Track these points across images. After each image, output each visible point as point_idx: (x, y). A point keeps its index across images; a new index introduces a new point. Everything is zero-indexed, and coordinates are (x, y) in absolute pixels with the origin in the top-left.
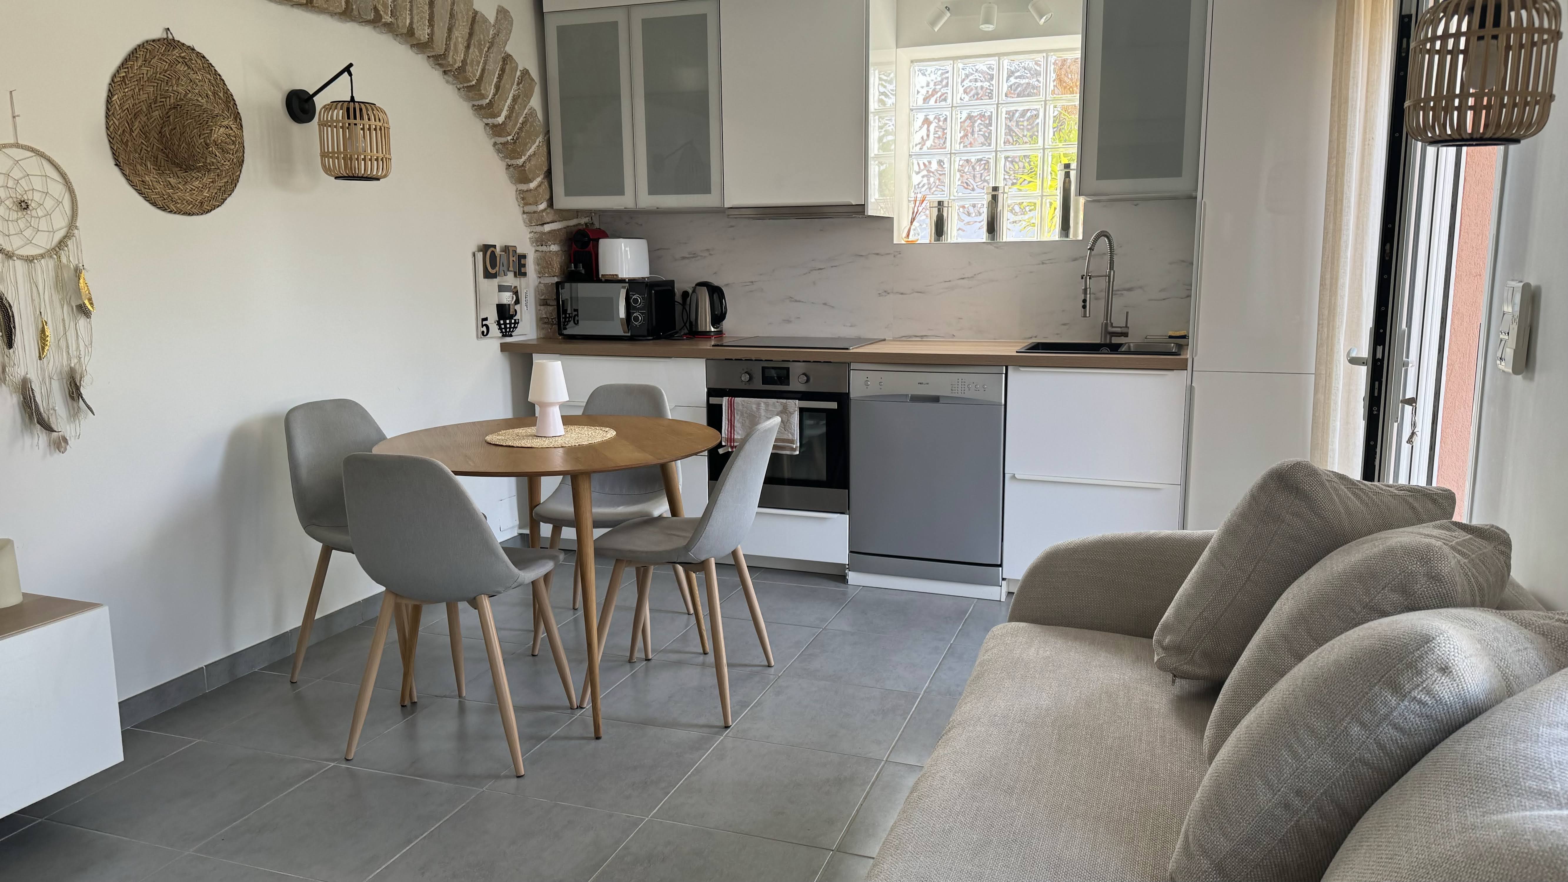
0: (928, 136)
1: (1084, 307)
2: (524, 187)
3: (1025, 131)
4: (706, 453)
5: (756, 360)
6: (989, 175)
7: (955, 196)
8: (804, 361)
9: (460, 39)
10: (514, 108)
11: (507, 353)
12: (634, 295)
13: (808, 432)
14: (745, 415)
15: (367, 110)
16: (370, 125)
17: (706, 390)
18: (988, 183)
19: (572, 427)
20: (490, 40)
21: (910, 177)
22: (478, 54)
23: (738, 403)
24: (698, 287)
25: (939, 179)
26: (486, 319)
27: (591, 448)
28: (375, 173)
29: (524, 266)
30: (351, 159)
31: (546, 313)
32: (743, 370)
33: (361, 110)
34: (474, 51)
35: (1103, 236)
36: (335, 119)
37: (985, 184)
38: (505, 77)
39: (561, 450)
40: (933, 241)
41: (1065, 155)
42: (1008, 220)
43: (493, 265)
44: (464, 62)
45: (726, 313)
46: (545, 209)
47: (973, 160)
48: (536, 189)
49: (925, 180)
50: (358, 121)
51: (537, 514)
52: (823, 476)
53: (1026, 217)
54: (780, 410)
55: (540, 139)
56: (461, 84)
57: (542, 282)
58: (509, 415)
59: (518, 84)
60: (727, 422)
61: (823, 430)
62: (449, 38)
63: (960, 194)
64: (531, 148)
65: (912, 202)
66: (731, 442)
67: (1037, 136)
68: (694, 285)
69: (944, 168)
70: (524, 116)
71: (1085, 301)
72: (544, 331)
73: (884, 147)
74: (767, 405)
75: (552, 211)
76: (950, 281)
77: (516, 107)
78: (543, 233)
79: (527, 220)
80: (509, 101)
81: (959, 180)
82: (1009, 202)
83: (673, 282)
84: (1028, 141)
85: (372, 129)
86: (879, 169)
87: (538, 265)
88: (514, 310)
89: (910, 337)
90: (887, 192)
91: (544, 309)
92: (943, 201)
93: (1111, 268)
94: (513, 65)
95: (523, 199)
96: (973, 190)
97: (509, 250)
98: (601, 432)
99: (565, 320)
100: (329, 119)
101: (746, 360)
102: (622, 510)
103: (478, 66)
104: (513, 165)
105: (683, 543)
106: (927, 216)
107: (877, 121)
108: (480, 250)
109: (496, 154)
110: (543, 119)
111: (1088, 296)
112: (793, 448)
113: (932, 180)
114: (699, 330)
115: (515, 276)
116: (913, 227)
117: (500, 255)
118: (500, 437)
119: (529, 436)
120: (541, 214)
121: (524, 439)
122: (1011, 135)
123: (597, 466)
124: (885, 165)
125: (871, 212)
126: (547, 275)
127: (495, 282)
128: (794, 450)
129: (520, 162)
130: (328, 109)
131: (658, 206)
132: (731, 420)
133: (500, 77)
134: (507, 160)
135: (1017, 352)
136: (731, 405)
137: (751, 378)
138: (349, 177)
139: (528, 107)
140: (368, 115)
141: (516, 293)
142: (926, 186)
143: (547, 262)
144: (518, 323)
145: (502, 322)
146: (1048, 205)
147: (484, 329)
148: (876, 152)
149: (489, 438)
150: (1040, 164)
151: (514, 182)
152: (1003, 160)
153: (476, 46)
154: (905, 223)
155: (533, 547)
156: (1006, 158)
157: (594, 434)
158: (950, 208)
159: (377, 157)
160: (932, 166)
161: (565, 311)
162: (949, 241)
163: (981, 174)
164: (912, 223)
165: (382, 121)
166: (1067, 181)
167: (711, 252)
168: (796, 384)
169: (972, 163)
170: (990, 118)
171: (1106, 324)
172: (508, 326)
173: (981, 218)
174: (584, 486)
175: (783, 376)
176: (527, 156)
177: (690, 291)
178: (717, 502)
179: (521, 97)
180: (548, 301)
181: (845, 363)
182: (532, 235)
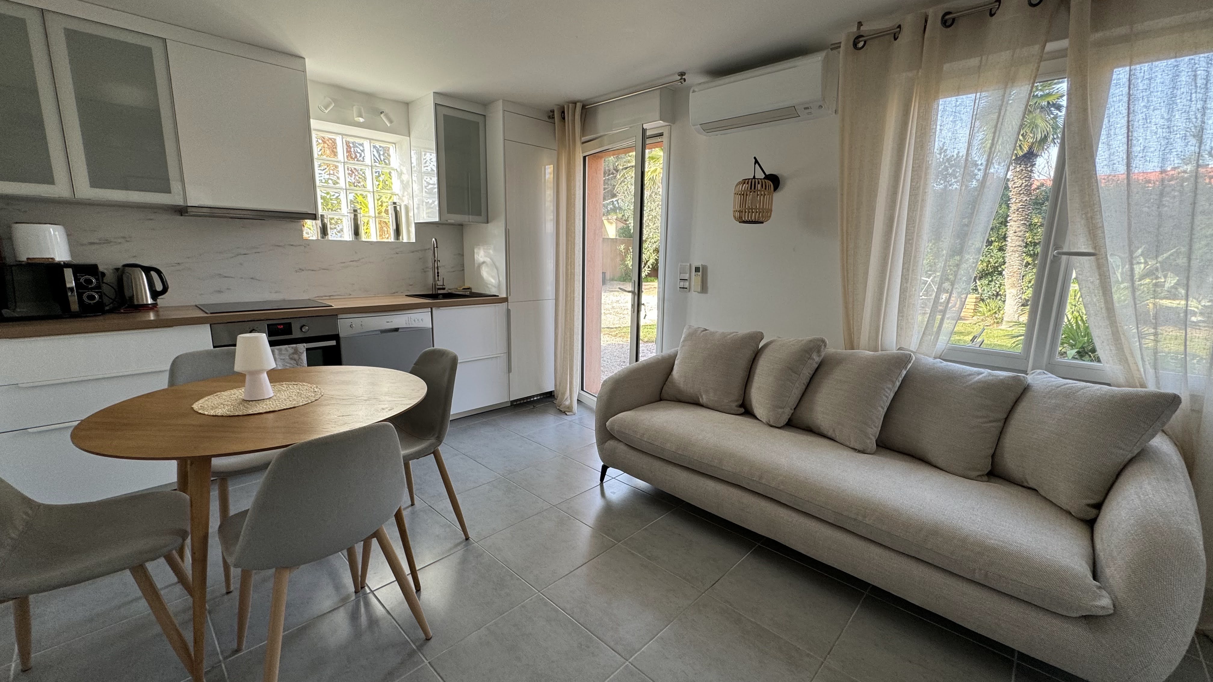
12: (83, 276)
24: (127, 268)
54: (291, 351)
68: (119, 267)
74: (280, 350)
76: (344, 263)
114: (136, 305)
131: (101, 198)
150: (370, 199)
162: (330, 239)
168: (296, 334)
171: (435, 284)
175: (287, 329)
177: (119, 271)
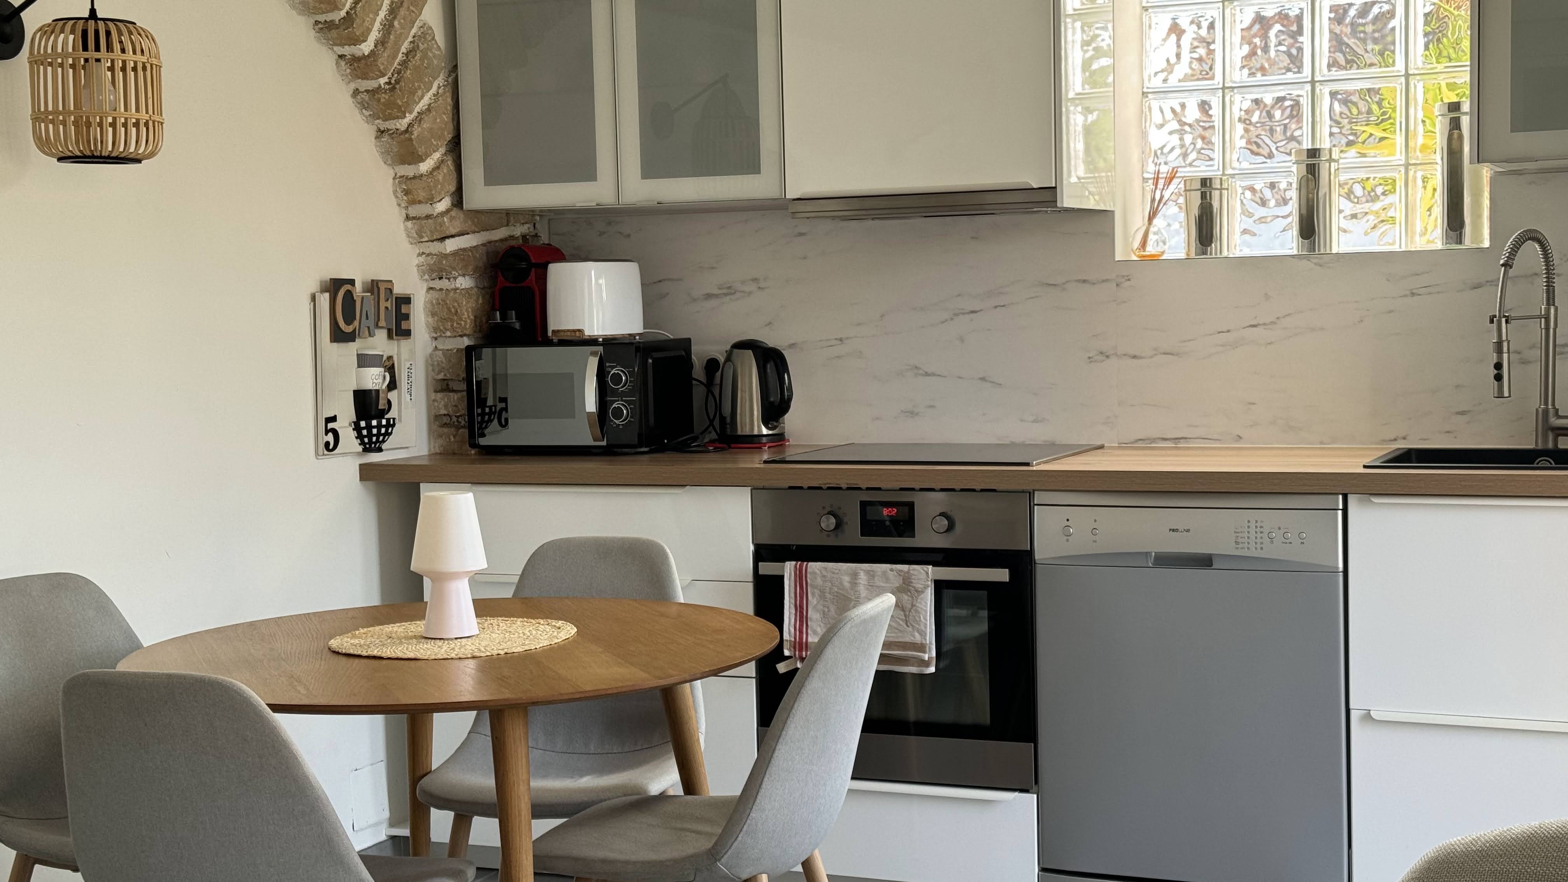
0: (1178, 56)
1: (1498, 378)
2: (408, 170)
3: (1369, 42)
4: (750, 669)
5: (848, 489)
6: (1301, 128)
7: (1234, 169)
8: (942, 490)
10: (391, 25)
11: (370, 484)
12: (613, 368)
13: (953, 631)
14: (828, 596)
15: (120, 33)
16: (124, 62)
17: (752, 548)
18: (1299, 143)
19: (494, 621)
21: (1144, 135)
23: (814, 573)
24: (736, 351)
25: (1203, 138)
26: (333, 419)
27: (528, 659)
28: (132, 149)
29: (407, 317)
30: (89, 125)
31: (446, 406)
32: (824, 508)
33: (108, 33)
35: (1530, 239)
36: (60, 50)
37: (1293, 144)
39: (472, 664)
40: (1193, 255)
41: (1451, 87)
42: (1340, 212)
43: (349, 317)
45: (790, 399)
46: (448, 211)
47: (1268, 99)
48: (431, 173)
49: (1175, 140)
50: (103, 53)
51: (424, 792)
52: (984, 717)
53: (1377, 206)
54: (897, 585)
55: (440, 80)
57: (440, 347)
58: (374, 600)
60: (793, 612)
61: (981, 627)
63: (1245, 165)
64: (422, 97)
65: (1151, 182)
66: (801, 650)
67: (1393, 52)
68: (728, 347)
69: (1211, 116)
70: (410, 39)
71: (1498, 366)
72: (440, 441)
73: (1092, 77)
74: (871, 575)
75: (461, 215)
76: (1228, 331)
77: (396, 23)
78: (443, 256)
79: (413, 231)
80: (382, 14)
81: (1242, 137)
82: (1343, 177)
83: (689, 340)
84: (1376, 61)
85: (129, 69)
86: (1086, 120)
87: (433, 314)
88: (386, 402)
89: (1154, 440)
90: (1101, 164)
91: (442, 399)
92: (1211, 179)
93: (1550, 300)
95: (407, 192)
96: (1270, 156)
97: (378, 288)
98: (548, 628)
99: (483, 418)
100: (49, 51)
101: (829, 488)
102: (588, 782)
104: (388, 130)
105: (706, 844)
106: (1180, 208)
107: (1079, 31)
108: (323, 291)
109: (357, 111)
110: (446, 42)
111: (1505, 356)
112: (923, 661)
113: (1188, 139)
114: (739, 433)
115: (390, 336)
116: (1153, 229)
117: (363, 298)
118: (356, 641)
119: (411, 638)
120: (439, 220)
121: (401, 643)
122: (1341, 51)
123: (539, 692)
124: (1095, 114)
125: (1068, 200)
126: (448, 334)
127: (352, 349)
128: (927, 664)
129: (402, 124)
130: (49, 33)
131: (660, 200)
132: (801, 607)
134: (377, 121)
135: (1365, 467)
136: (801, 578)
137: (839, 525)
138: (85, 157)
139: (418, 24)
140: (121, 42)
141: (391, 369)
142: (1178, 151)
143: (449, 309)
144: (393, 425)
145: (363, 424)
146: (1419, 182)
147: (330, 438)
148: (1079, 89)
149: (334, 643)
150: (1400, 102)
151: (390, 162)
152: (1327, 99)
154: (1138, 221)
155: (416, 854)
156: (1333, 95)
157: (534, 632)
158: (1225, 192)
159: (138, 121)
160: (1187, 112)
161: (482, 402)
162: (1225, 253)
163: (1285, 126)
164: (1151, 219)
165: (146, 52)
166: (1455, 136)
167: (762, 285)
168: (928, 534)
169: (1265, 106)
170: (1299, 18)
171: (1546, 412)
172: (375, 431)
173: (1286, 210)
174: (515, 733)
175: (903, 518)
176: (415, 114)
177: (722, 359)
178: (773, 761)
179: (405, 4)
180: (451, 384)
181: (1023, 492)
182: (422, 259)
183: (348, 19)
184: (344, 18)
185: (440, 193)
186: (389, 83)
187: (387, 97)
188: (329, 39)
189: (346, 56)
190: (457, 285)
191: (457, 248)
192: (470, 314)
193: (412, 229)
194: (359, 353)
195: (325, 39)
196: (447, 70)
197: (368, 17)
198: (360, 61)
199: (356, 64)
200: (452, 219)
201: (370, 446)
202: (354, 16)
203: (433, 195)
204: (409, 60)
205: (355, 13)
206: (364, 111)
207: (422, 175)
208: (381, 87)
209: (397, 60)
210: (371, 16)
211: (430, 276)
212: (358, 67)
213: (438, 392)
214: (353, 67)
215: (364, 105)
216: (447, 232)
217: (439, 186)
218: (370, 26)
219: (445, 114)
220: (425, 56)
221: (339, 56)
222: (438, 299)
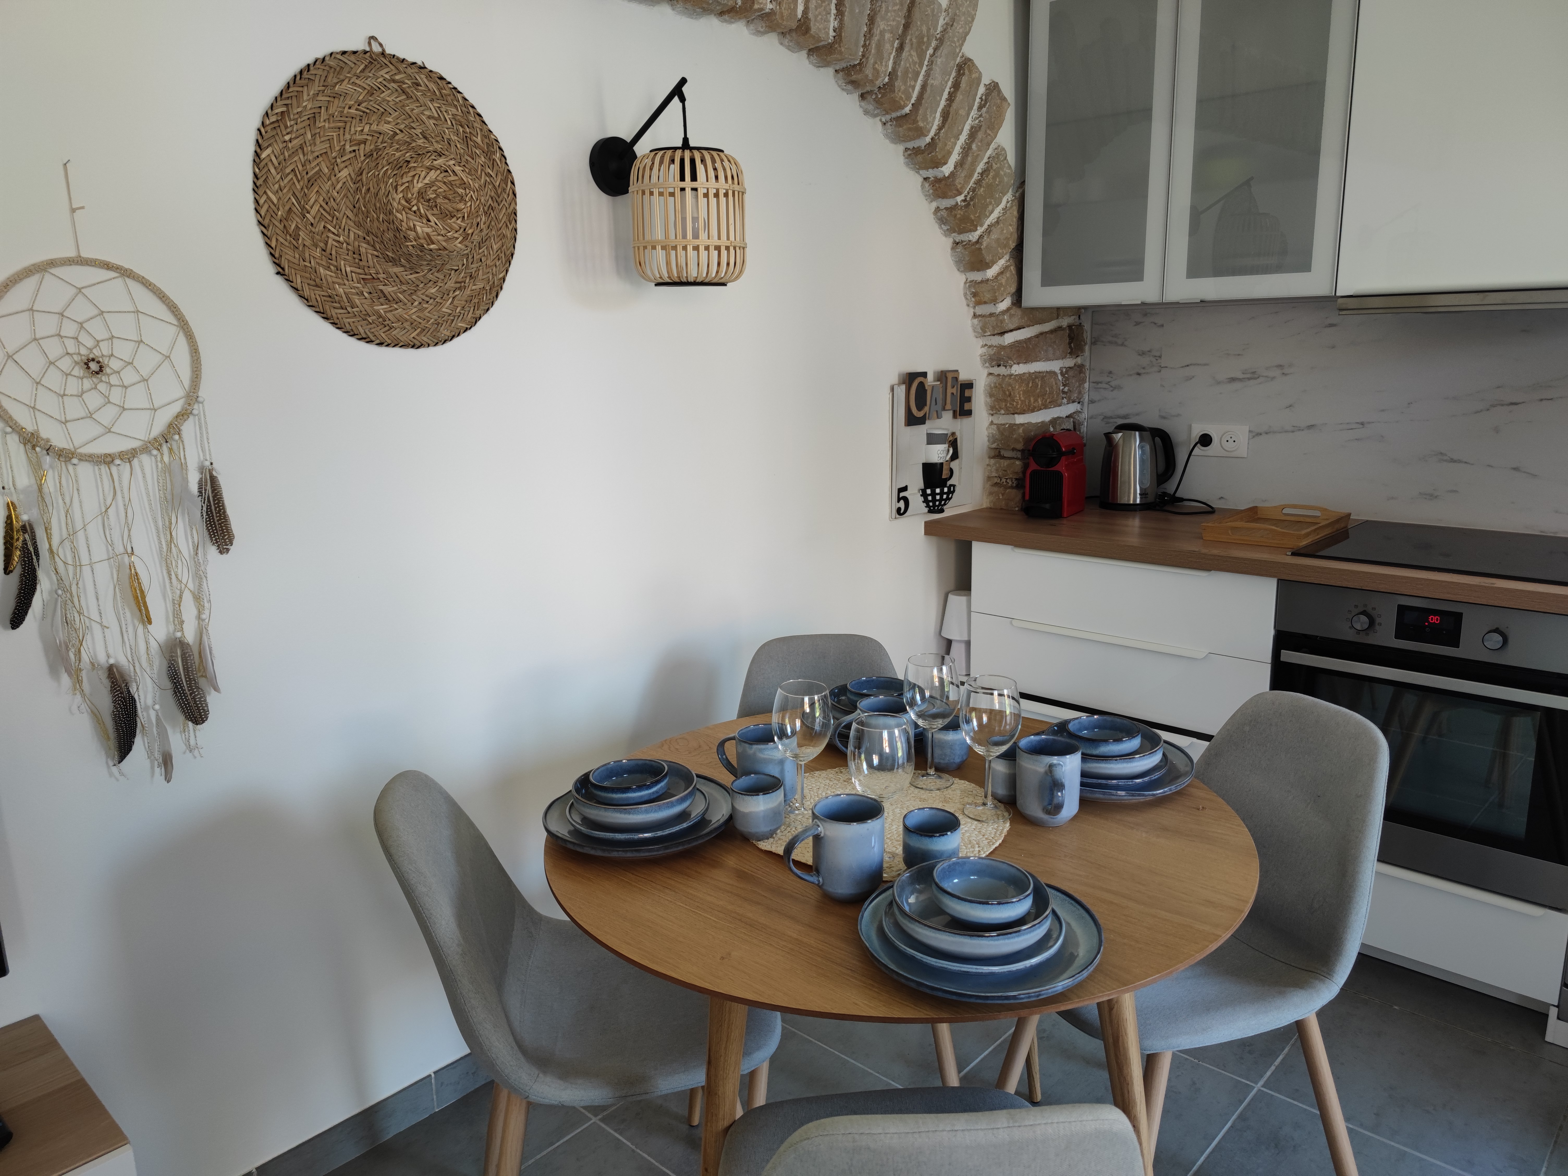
2: (977, 276)
5: (1383, 592)
9: (887, 36)
10: (970, 148)
11: (932, 536)
15: (713, 161)
16: (717, 190)
17: (1272, 633)
20: (938, 36)
22: (916, 59)
26: (905, 489)
29: (969, 399)
31: (997, 470)
32: (1355, 607)
33: (703, 162)
34: (911, 55)
36: (654, 180)
38: (959, 97)
43: (921, 404)
44: (892, 75)
46: (1008, 309)
48: (996, 277)
55: (1009, 197)
56: (887, 113)
57: (995, 422)
59: (980, 108)
62: (869, 34)
64: (992, 212)
70: (985, 160)
75: (1019, 312)
77: (974, 146)
78: (1002, 348)
79: (979, 327)
80: (963, 139)
87: (991, 395)
88: (949, 471)
94: (974, 76)
95: (975, 295)
97: (946, 377)
100: (646, 181)
103: (916, 81)
104: (962, 242)
108: (899, 384)
109: (936, 226)
110: (1016, 164)
115: (955, 417)
117: (933, 387)
120: (1001, 317)
127: (921, 431)
129: (974, 236)
130: (647, 165)
131: (1201, 296)
133: (951, 98)
134: (954, 234)
139: (993, 146)
141: (954, 443)
143: (1004, 392)
144: (953, 492)
145: (929, 491)
147: (902, 504)
151: (963, 269)
153: (914, 46)
159: (721, 245)
167: (1286, 371)
172: (938, 497)
176: (985, 226)
179: (983, 129)
182: (984, 350)
183: (932, 144)
184: (929, 144)
185: (1002, 295)
186: (965, 201)
187: (962, 213)
188: (916, 164)
189: (929, 178)
190: (1012, 372)
191: (1014, 341)
192: (1021, 396)
193: (977, 325)
194: (928, 432)
195: (913, 164)
196: (1015, 187)
197: (950, 141)
198: (941, 181)
199: (937, 185)
200: (1011, 316)
201: (934, 508)
202: (937, 141)
203: (996, 296)
204: (984, 179)
205: (938, 138)
206: (943, 226)
207: (988, 280)
208: (958, 204)
209: (973, 180)
210: (952, 140)
211: (990, 364)
212: (939, 187)
213: (992, 458)
214: (935, 187)
215: (943, 221)
216: (1006, 328)
217: (1002, 289)
218: (951, 150)
219: (1011, 225)
220: (997, 175)
221: (924, 178)
222: (995, 383)
